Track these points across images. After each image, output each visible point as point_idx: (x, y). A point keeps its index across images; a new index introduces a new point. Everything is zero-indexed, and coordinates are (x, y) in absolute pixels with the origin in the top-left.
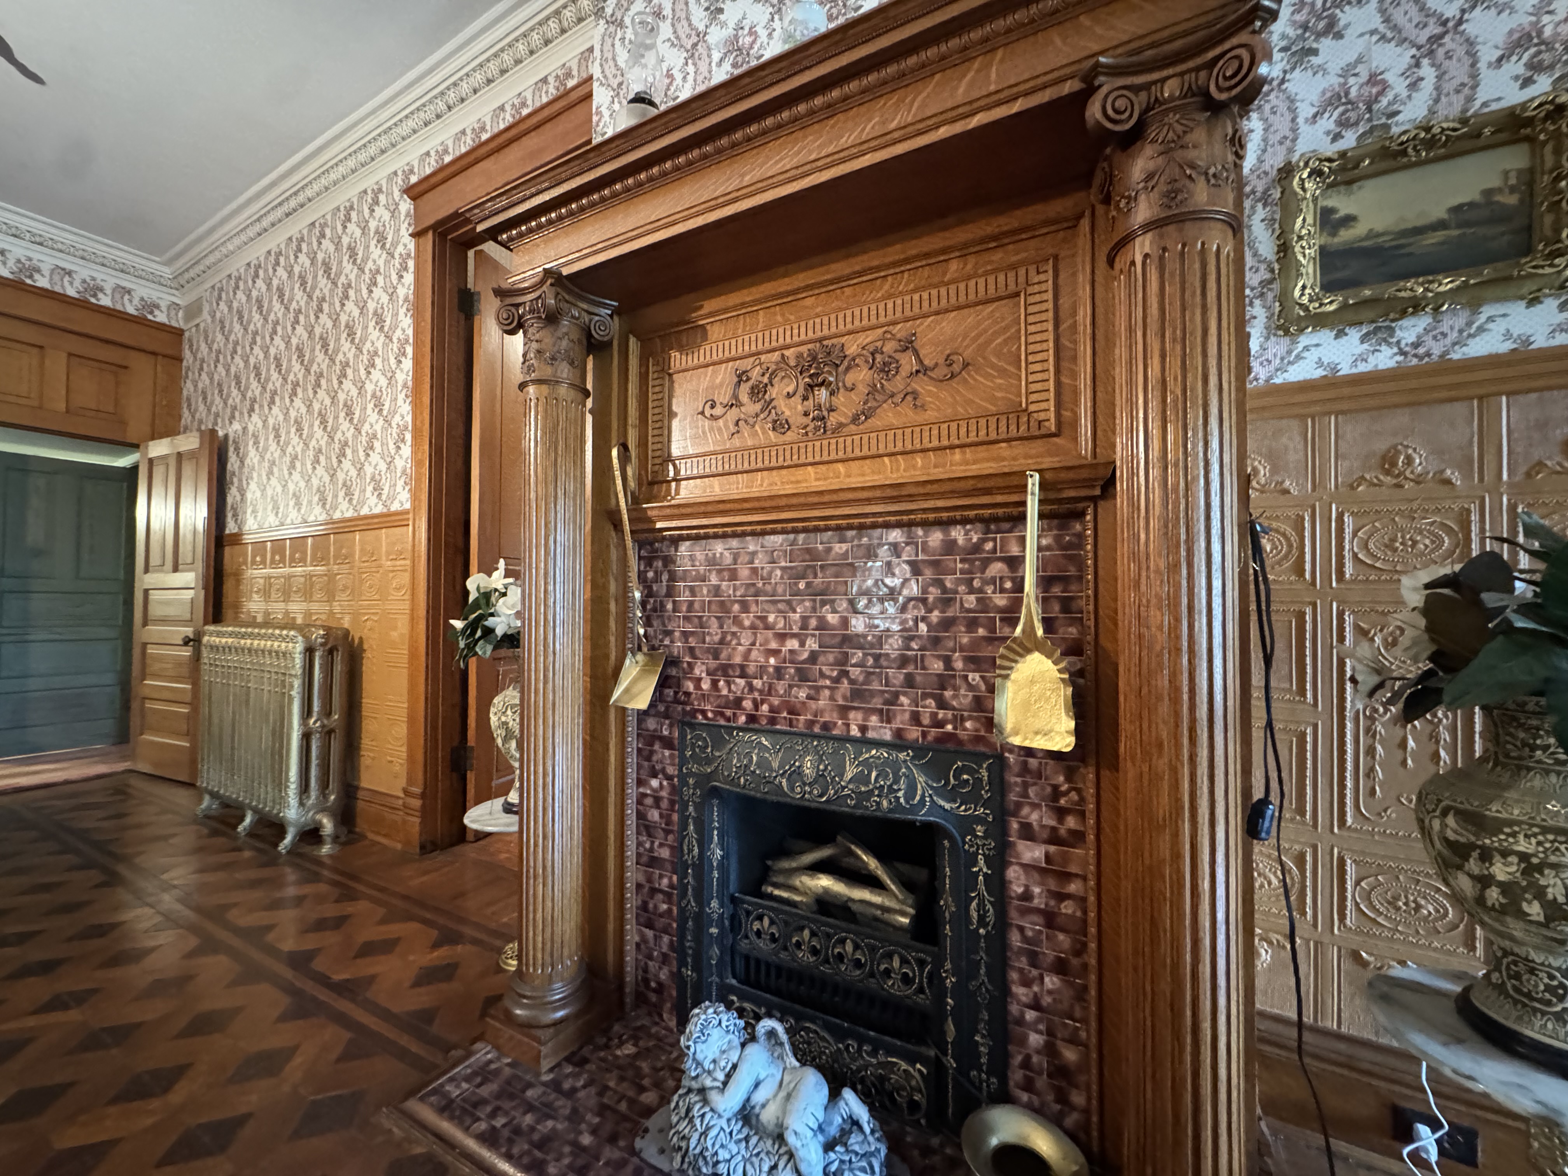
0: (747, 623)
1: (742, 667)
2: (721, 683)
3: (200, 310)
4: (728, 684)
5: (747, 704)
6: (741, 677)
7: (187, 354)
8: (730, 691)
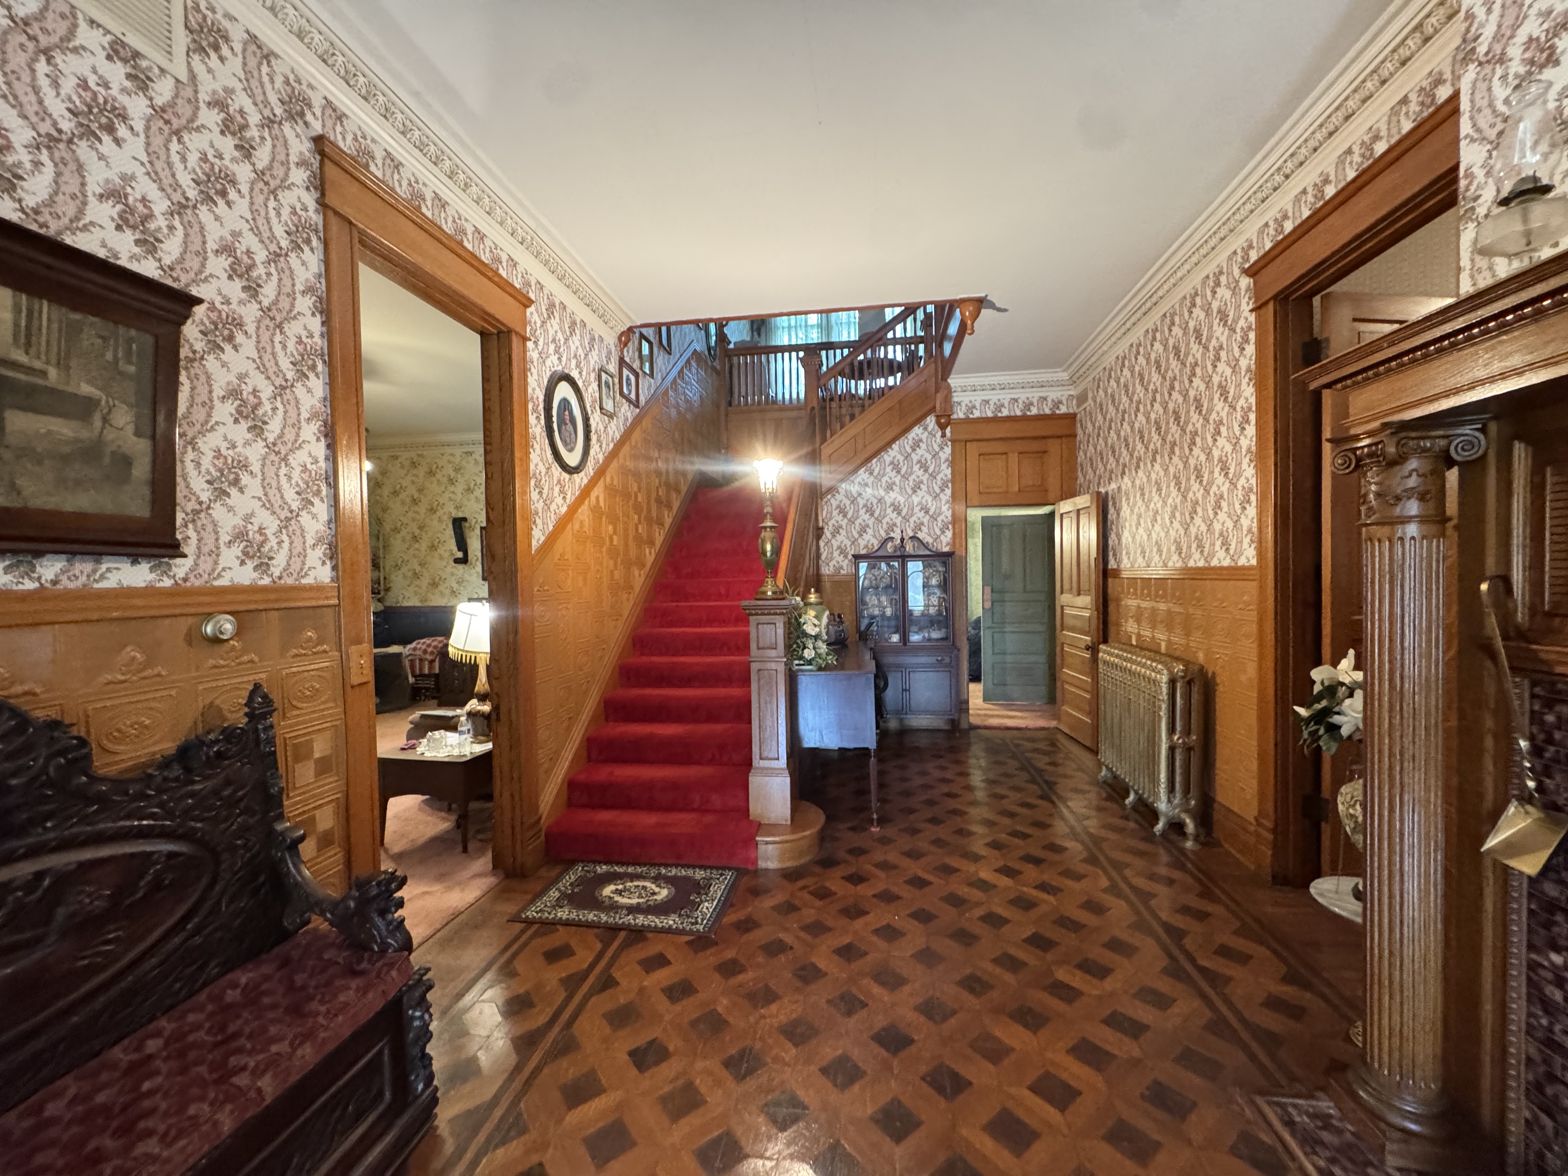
3: (1086, 399)
7: (1079, 431)
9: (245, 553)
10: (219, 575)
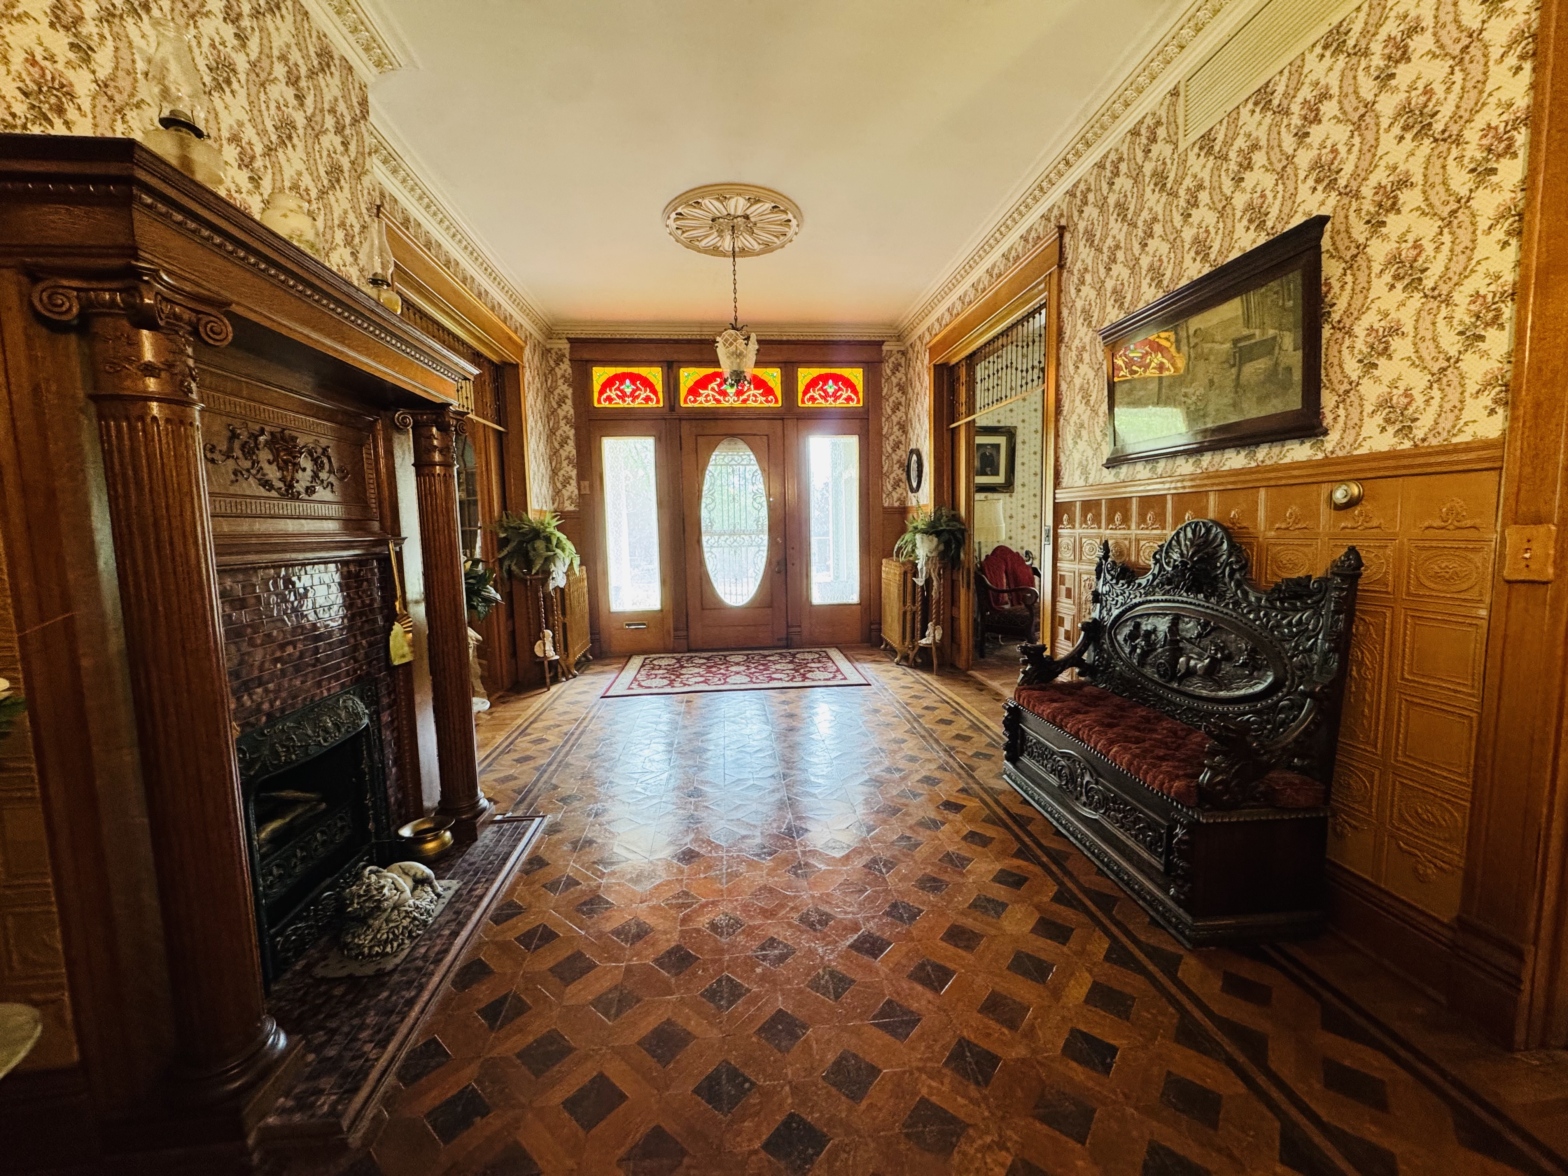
0: (259, 642)
1: (259, 678)
2: (245, 698)
4: (250, 696)
5: (266, 706)
6: (259, 687)
8: (253, 701)
9: (1387, 420)
10: (1360, 445)
